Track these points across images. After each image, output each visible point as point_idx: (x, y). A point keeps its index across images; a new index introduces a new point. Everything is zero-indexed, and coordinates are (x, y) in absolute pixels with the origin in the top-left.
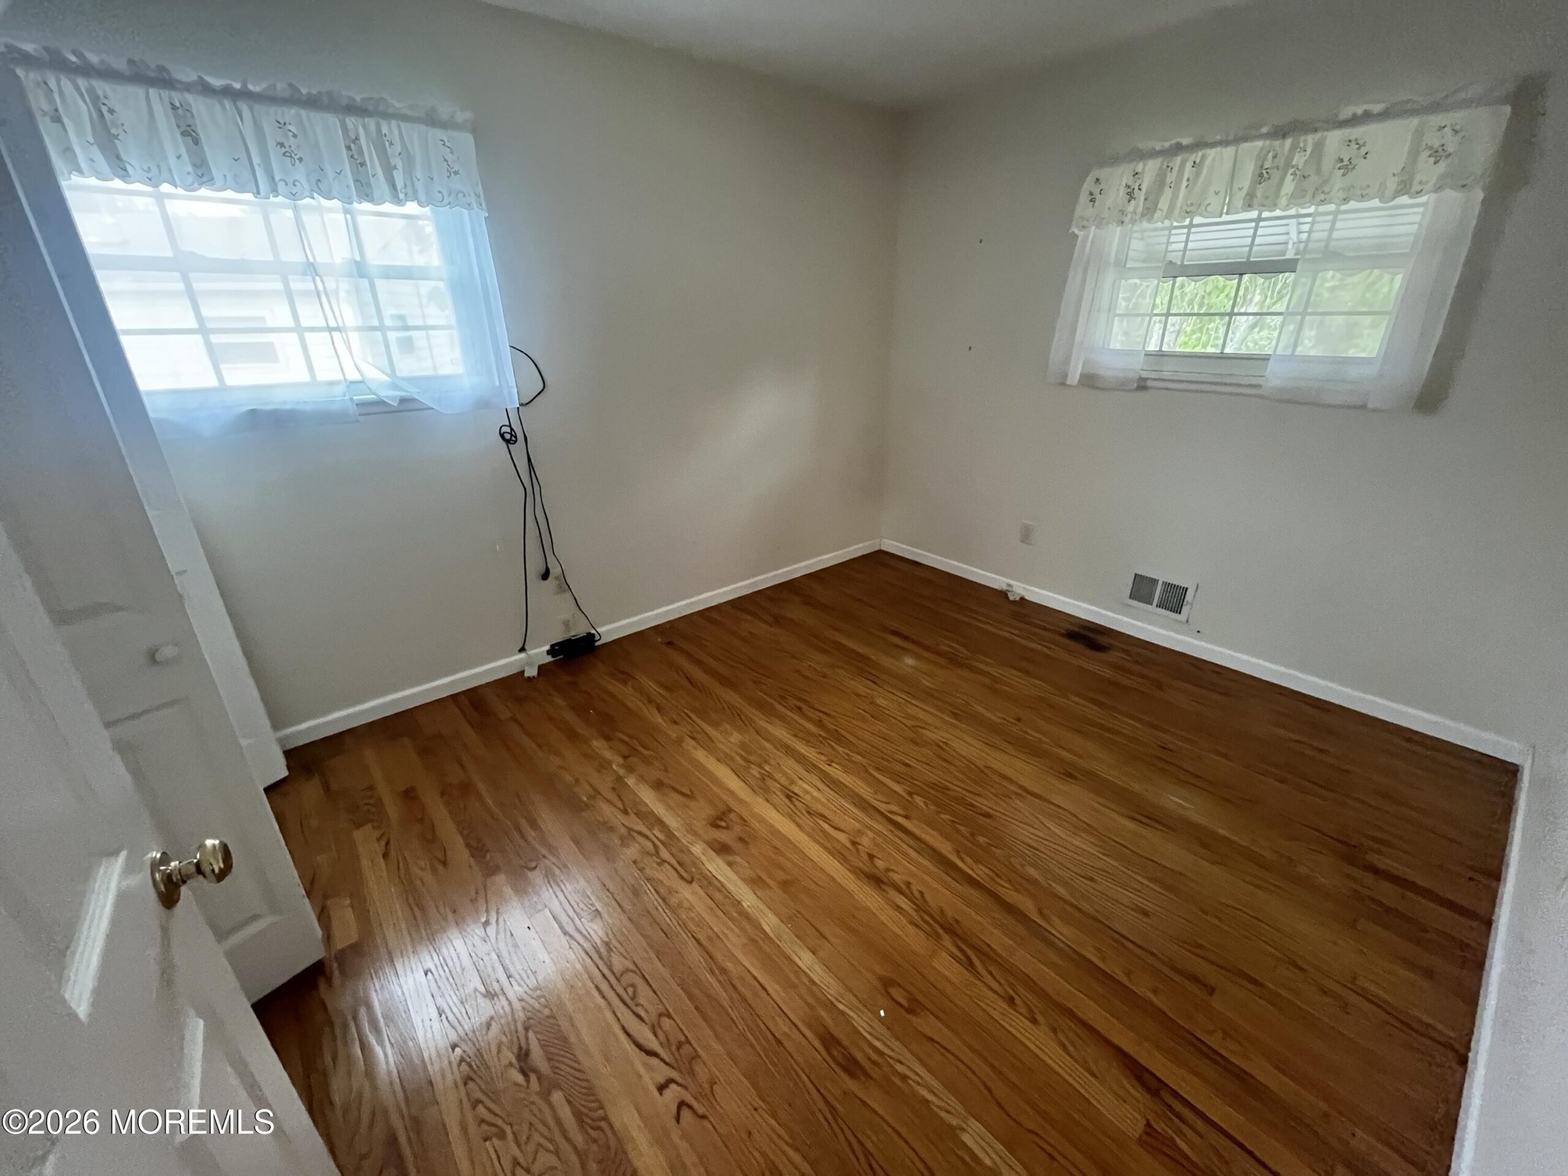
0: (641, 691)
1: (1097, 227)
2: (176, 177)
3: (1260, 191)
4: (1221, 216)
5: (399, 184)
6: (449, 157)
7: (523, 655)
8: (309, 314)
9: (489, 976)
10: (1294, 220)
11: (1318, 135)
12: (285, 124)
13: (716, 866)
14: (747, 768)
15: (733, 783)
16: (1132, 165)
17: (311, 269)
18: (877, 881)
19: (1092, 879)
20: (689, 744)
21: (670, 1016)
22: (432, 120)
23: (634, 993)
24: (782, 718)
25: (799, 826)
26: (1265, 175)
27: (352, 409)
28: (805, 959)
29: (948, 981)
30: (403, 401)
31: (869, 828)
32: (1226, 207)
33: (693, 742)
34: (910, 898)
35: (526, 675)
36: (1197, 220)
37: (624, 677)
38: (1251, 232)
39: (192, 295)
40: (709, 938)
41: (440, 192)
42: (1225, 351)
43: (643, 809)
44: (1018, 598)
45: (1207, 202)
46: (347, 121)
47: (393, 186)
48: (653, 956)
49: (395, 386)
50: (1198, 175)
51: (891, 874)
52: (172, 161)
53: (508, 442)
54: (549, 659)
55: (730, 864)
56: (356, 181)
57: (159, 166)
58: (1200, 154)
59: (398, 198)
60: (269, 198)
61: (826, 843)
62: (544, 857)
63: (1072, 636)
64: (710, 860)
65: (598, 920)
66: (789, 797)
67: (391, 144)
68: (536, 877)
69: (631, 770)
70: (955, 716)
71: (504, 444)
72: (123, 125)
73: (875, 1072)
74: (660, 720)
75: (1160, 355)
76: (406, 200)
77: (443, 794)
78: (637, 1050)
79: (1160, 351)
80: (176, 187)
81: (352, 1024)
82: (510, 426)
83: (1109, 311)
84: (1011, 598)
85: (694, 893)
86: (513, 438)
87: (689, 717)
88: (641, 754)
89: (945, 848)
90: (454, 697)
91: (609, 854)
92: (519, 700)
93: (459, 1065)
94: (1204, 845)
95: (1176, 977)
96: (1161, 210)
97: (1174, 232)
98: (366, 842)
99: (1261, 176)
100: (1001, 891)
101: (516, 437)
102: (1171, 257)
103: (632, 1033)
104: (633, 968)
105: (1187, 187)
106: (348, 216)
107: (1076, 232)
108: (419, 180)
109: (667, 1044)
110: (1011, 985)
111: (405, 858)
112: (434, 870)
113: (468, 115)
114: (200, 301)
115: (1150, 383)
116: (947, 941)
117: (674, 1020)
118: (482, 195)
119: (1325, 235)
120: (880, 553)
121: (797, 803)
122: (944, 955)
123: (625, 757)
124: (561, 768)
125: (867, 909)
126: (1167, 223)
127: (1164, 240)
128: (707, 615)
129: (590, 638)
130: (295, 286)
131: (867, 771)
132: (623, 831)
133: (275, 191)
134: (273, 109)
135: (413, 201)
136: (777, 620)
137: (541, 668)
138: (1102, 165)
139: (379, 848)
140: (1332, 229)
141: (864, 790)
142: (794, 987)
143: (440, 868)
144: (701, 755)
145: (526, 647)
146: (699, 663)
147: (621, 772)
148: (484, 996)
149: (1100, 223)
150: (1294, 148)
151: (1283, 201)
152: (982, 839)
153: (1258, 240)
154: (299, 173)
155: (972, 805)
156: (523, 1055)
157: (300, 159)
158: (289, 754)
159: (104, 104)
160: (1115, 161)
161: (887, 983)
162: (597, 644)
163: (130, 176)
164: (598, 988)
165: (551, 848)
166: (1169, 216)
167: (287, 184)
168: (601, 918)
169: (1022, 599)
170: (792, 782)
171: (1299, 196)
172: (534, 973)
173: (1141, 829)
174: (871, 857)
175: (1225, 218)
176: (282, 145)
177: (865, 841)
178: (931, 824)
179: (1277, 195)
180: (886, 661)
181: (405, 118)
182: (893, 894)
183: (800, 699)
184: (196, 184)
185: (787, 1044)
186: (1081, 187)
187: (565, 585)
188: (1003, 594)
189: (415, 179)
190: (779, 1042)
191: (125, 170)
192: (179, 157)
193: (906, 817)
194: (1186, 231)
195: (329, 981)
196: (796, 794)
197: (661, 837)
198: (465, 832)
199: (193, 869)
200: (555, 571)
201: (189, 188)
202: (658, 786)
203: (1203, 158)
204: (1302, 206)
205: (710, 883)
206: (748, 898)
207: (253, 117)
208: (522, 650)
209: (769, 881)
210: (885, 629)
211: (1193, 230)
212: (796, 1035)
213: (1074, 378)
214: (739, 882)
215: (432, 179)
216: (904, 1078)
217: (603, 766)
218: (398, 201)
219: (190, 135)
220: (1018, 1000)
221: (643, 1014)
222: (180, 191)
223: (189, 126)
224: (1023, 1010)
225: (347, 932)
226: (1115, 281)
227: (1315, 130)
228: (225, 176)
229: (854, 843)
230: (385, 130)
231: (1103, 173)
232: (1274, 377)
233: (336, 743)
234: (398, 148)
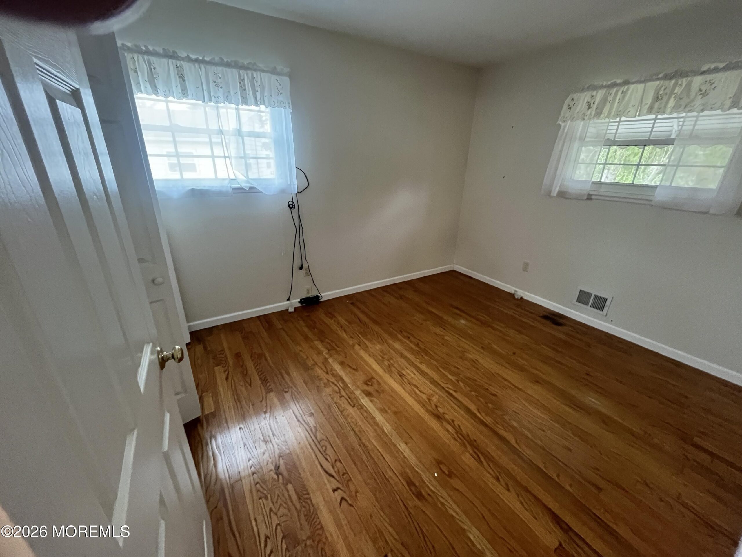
0: (338, 323)
1: (571, 121)
2: (175, 94)
3: (656, 106)
4: (635, 117)
5: (258, 98)
6: (279, 87)
7: (288, 302)
8: (218, 151)
9: (265, 434)
10: (676, 120)
11: (689, 79)
12: (217, 73)
13: (365, 401)
14: (383, 361)
15: (376, 366)
16: (590, 92)
17: (221, 132)
18: (439, 417)
19: (544, 431)
20: (357, 347)
21: (340, 461)
22: (274, 72)
23: (325, 450)
24: (399, 340)
25: (404, 389)
26: (660, 98)
27: (230, 190)
28: (402, 447)
29: (469, 467)
30: (251, 188)
31: (437, 393)
32: (638, 113)
33: (359, 347)
34: (453, 427)
35: (290, 310)
36: (623, 119)
37: (332, 316)
38: (651, 125)
39: (175, 142)
40: (360, 431)
41: (274, 101)
42: (634, 183)
43: (334, 372)
44: (519, 298)
45: (628, 110)
46: (241, 72)
47: (256, 98)
48: (335, 434)
49: (248, 182)
50: (624, 98)
51: (445, 415)
52: (174, 87)
53: (291, 208)
54: (299, 305)
55: (372, 401)
56: (241, 97)
57: (169, 90)
58: (626, 87)
59: (257, 104)
60: (208, 103)
61: (416, 398)
62: (292, 388)
63: (545, 317)
64: (363, 398)
65: (312, 417)
66: (400, 376)
67: (257, 81)
68: (288, 396)
69: (331, 356)
70: (483, 348)
71: (289, 210)
72: (158, 74)
73: (429, 499)
74: (345, 335)
75: (601, 183)
76: (260, 105)
77: (251, 356)
78: (325, 473)
79: (600, 181)
80: (174, 98)
81: (210, 444)
82: (293, 202)
83: (575, 162)
84: (516, 297)
85: (355, 411)
86: (293, 207)
87: (359, 336)
88: (336, 349)
89: (473, 408)
90: (259, 317)
91: (319, 390)
92: (286, 321)
93: (251, 468)
94: (604, 422)
95: (583, 482)
96: (604, 113)
97: (610, 124)
98: (219, 373)
99: (657, 98)
100: (497, 430)
101: (295, 206)
102: (608, 136)
103: (323, 465)
104: (326, 439)
105: (618, 103)
106: (237, 111)
107: (561, 123)
108: (266, 96)
109: (338, 472)
110: (499, 473)
111: (234, 381)
112: (246, 388)
113: (288, 70)
114: (178, 145)
115: (593, 197)
116: (469, 448)
117: (342, 463)
118: (291, 103)
119: (691, 127)
120: (453, 271)
121: (404, 379)
122: (467, 454)
123: (329, 350)
124: (300, 351)
125: (433, 429)
126: (607, 120)
127: (605, 128)
128: (369, 292)
129: (317, 297)
130: (213, 140)
131: (438, 369)
132: (326, 381)
133: (210, 100)
134: (213, 67)
135: (263, 105)
136: (401, 297)
137: (296, 309)
138: (575, 92)
139: (224, 376)
140: (695, 125)
141: (436, 377)
142: (396, 458)
143: (248, 386)
144: (362, 353)
145: (290, 299)
146: (364, 313)
147: (327, 356)
148: (262, 441)
149: (572, 119)
150: (676, 85)
151: (669, 110)
152: (490, 405)
153: (655, 129)
154: (220, 93)
155: (487, 389)
156: (277, 468)
157: (221, 88)
158: (192, 333)
159: (153, 66)
160: (583, 90)
161: (439, 463)
162: (321, 300)
163: (159, 94)
164: (310, 445)
165: (295, 385)
166: (608, 117)
167: (215, 98)
168: (314, 416)
169: (522, 298)
170: (403, 369)
171: (676, 108)
172: (284, 435)
173: (571, 411)
174: (436, 406)
175: (637, 118)
176: (215, 82)
177: (435, 399)
178: (467, 395)
179: (665, 107)
180: (451, 320)
181: (263, 71)
182: (445, 424)
183: (409, 333)
184: (182, 97)
185: (390, 480)
186: (564, 103)
187: (309, 273)
188: (512, 295)
189: (265, 96)
190: (388, 480)
191: (157, 91)
192: (177, 86)
193: (455, 391)
194: (617, 124)
195: (202, 426)
196: (404, 375)
197: (342, 385)
198: (260, 374)
199: (171, 356)
200: (305, 266)
201: (179, 99)
202: (342, 364)
203: (628, 89)
204: (678, 113)
205: (362, 408)
206: (379, 417)
207: (206, 70)
208: (288, 300)
209: (389, 411)
210: (452, 306)
211: (621, 123)
212: (394, 477)
213: (555, 193)
214: (374, 409)
215: (271, 96)
216: (443, 504)
217: (319, 353)
218: (256, 104)
219: (182, 78)
220: (501, 479)
221: (328, 458)
222: (176, 100)
223: (182, 74)
224: (503, 484)
225: (210, 408)
226: (579, 148)
227: (687, 76)
228: (192, 94)
229: (429, 400)
230: (255, 76)
231: (575, 96)
232: (659, 196)
233: (210, 331)
234: (259, 83)
